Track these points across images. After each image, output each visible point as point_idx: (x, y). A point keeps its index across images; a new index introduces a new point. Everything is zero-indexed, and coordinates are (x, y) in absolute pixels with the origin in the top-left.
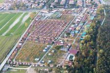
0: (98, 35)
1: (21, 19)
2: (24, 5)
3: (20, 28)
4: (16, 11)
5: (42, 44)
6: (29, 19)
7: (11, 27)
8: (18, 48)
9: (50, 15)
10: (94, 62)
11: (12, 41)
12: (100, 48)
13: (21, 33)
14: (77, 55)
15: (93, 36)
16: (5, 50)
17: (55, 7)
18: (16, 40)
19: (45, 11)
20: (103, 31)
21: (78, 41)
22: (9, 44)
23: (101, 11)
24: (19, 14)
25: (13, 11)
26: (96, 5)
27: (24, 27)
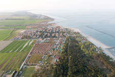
0: (68, 50)
1: (29, 43)
2: (29, 37)
3: (28, 48)
4: (25, 40)
5: (41, 54)
6: (33, 43)
7: (24, 47)
8: (29, 57)
9: (43, 41)
10: (68, 61)
11: (25, 54)
12: (70, 55)
13: (29, 50)
14: (59, 59)
15: (66, 51)
16: (22, 58)
17: (45, 37)
18: (27, 54)
19: (41, 39)
20: (70, 48)
21: (59, 53)
23: (68, 39)
24: (27, 41)
26: (65, 36)
27: (30, 47)
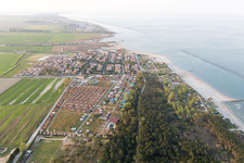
0: (139, 103)
1: (54, 85)
2: (56, 70)
3: (52, 95)
4: (47, 77)
5: (78, 112)
6: (63, 85)
7: (42, 93)
8: (51, 117)
9: (86, 81)
10: (136, 130)
11: (44, 109)
12: (142, 115)
13: (54, 101)
14: (118, 123)
15: (134, 104)
16: (36, 119)
17: (91, 73)
18: (49, 109)
19: (81, 77)
20: (143, 98)
21: (119, 109)
22: (41, 113)
23: (141, 78)
24: (51, 80)
25: (43, 77)
26: (135, 72)
27: (57, 94)
